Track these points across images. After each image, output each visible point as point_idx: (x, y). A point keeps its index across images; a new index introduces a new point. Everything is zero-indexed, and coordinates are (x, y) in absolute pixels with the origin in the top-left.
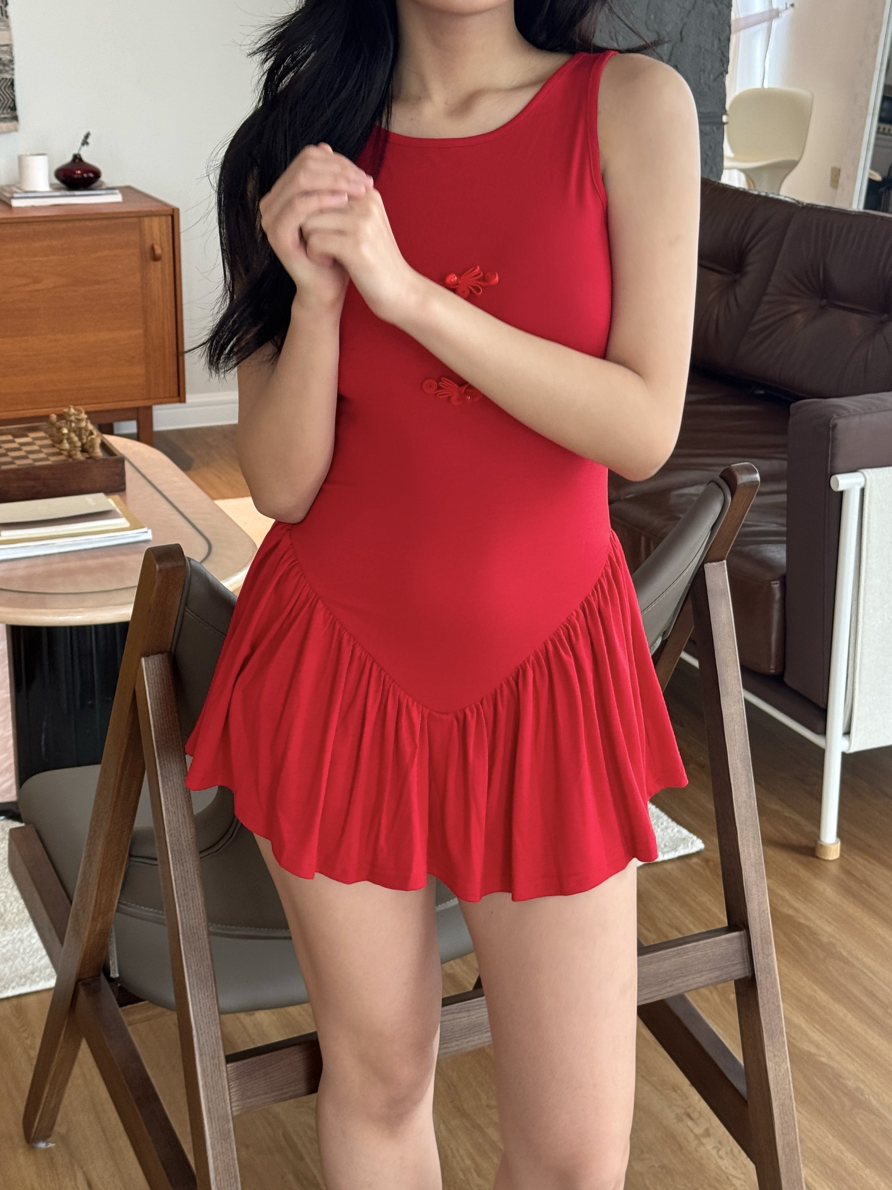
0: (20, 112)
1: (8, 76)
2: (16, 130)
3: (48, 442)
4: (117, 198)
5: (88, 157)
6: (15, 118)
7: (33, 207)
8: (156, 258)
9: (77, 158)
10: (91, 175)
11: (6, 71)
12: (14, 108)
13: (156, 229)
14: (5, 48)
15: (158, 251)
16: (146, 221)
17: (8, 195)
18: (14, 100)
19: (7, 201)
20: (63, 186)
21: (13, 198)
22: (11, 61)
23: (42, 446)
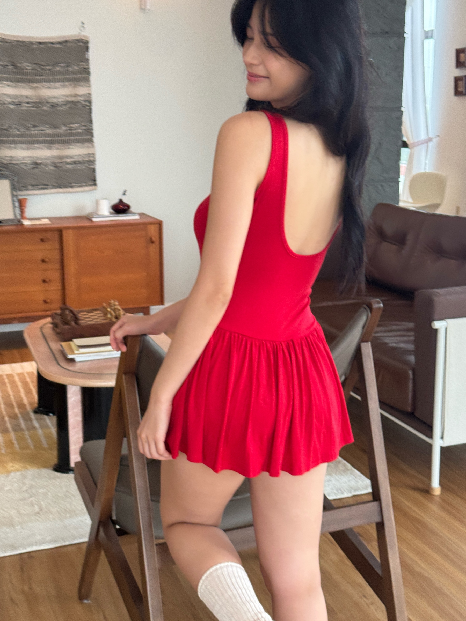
0: (97, 182)
1: (93, 167)
2: (96, 189)
3: (102, 315)
4: (137, 217)
5: (126, 200)
6: (95, 185)
7: (102, 221)
8: (152, 242)
9: (121, 201)
10: (126, 208)
11: (92, 165)
12: (94, 180)
13: (153, 230)
14: (92, 155)
15: (154, 239)
16: (149, 226)
17: (91, 216)
18: (95, 177)
19: (90, 218)
20: (115, 213)
21: (94, 217)
22: (94, 161)
23: (99, 317)
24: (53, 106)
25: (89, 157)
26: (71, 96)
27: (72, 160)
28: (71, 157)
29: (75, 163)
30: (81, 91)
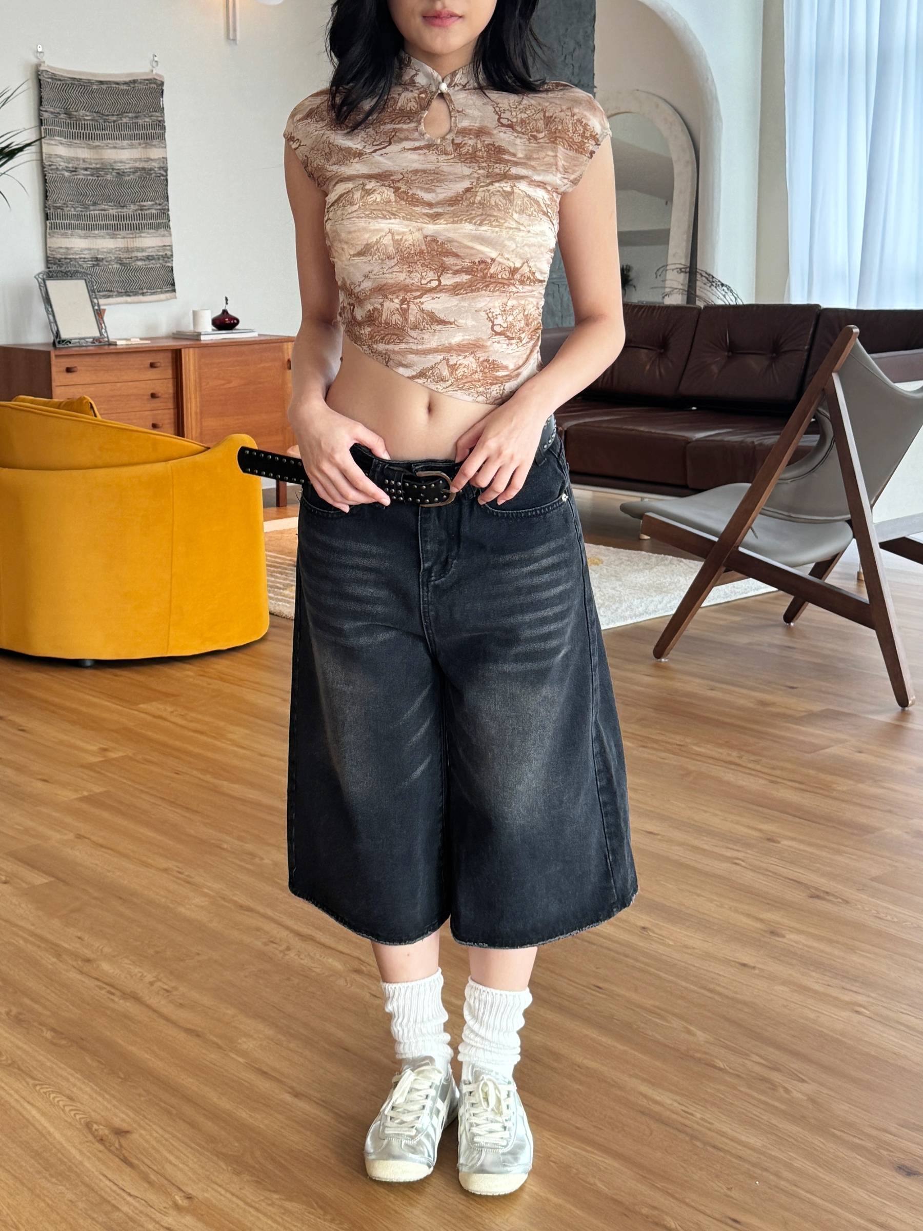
0: (177, 287)
1: (169, 265)
2: (176, 298)
6: (174, 291)
9: (225, 312)
10: (235, 321)
11: (169, 262)
12: (173, 285)
14: (168, 248)
16: (285, 345)
17: (197, 334)
18: (173, 280)
21: (200, 335)
22: (172, 255)
24: (120, 174)
25: (164, 250)
26: (140, 160)
27: (145, 254)
28: (143, 250)
29: (148, 258)
30: (155, 153)
